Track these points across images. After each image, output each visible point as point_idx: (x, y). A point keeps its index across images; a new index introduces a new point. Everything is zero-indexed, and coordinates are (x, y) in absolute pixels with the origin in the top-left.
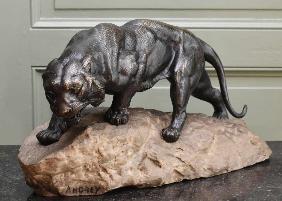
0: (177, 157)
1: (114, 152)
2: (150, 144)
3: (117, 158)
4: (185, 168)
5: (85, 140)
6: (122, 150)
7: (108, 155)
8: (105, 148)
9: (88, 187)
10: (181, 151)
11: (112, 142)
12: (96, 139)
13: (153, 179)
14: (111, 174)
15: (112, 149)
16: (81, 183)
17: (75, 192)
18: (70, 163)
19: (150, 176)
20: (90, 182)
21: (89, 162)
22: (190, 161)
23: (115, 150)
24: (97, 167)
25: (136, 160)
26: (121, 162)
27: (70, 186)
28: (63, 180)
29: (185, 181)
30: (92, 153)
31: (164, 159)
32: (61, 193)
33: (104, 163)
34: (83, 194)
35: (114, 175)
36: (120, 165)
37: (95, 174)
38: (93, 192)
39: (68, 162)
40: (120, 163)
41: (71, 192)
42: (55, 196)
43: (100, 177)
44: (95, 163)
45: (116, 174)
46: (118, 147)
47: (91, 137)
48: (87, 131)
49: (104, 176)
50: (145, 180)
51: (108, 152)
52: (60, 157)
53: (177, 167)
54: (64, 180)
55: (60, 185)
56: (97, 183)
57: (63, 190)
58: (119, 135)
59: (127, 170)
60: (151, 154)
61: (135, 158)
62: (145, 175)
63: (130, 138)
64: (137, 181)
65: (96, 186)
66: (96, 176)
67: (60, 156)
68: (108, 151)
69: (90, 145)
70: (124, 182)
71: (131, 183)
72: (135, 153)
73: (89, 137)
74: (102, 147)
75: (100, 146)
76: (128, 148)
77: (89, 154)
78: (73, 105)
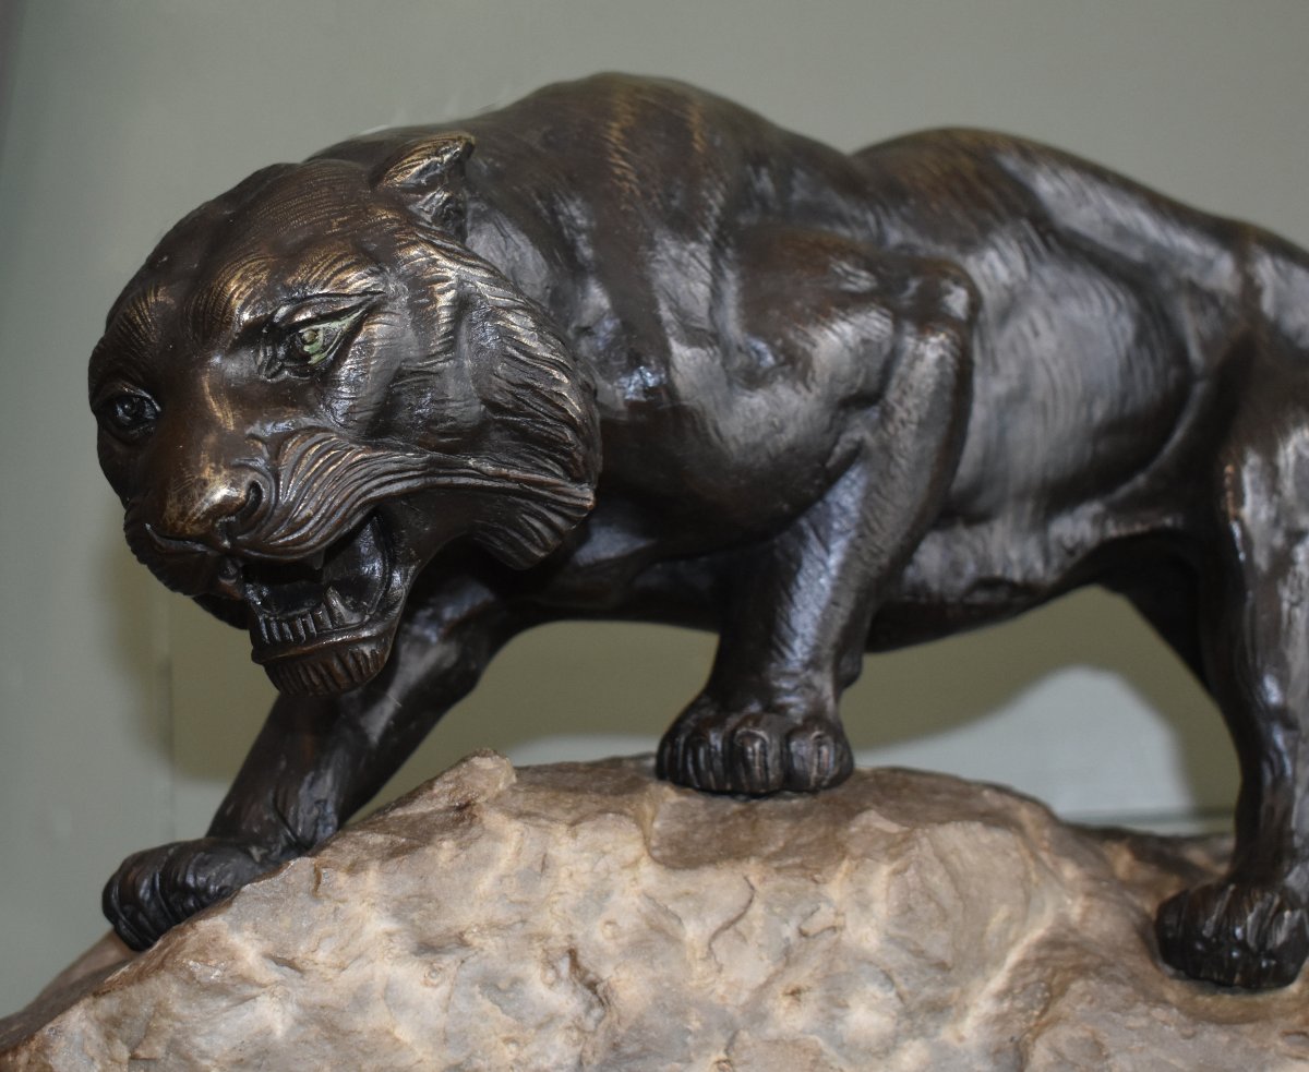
3: (746, 1039)
5: (442, 841)
6: (784, 983)
11: (695, 900)
15: (702, 965)
47: (497, 821)
58: (764, 851)
69: (485, 884)
72: (911, 1034)
73: (473, 818)
74: (599, 923)
75: (578, 910)
76: (842, 966)
77: (489, 985)
78: (279, 452)
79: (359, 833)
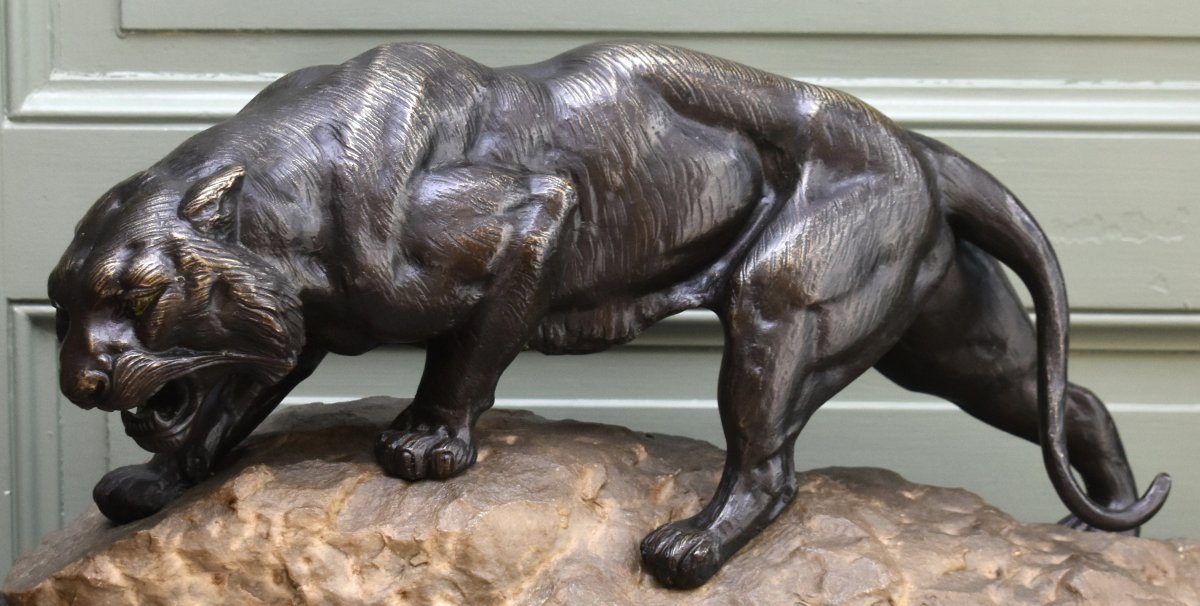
1: (361, 592)
2: (554, 581)
5: (216, 522)
6: (397, 588)
7: (325, 597)
8: (316, 569)
12: (269, 521)
23: (363, 582)
30: (257, 578)
39: (141, 600)
46: (383, 571)
48: (232, 486)
51: (330, 585)
52: (94, 575)
58: (397, 519)
63: (437, 540)
67: (97, 573)
68: (327, 579)
69: (236, 545)
73: (234, 510)
74: (300, 559)
75: (288, 554)
76: (428, 582)
77: (245, 584)
78: (114, 362)
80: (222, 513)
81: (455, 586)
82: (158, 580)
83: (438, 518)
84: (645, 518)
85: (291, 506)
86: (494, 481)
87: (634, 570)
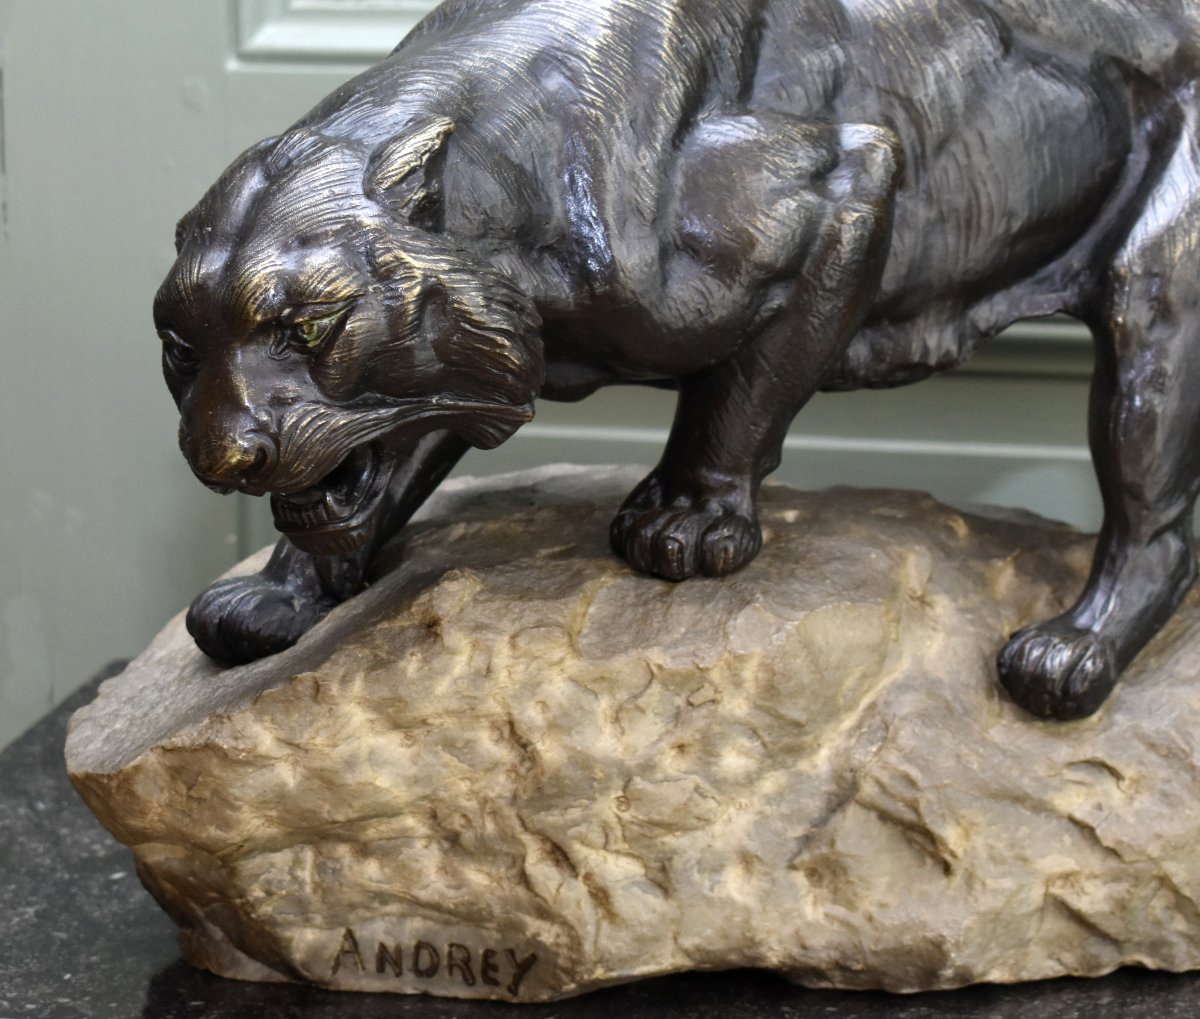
0: (1072, 820)
1: (620, 749)
2: (889, 718)
3: (639, 783)
4: (1120, 889)
5: (412, 654)
6: (672, 739)
7: (570, 758)
8: (555, 718)
9: (465, 948)
10: (1109, 783)
11: (608, 683)
12: (489, 652)
13: (889, 941)
14: (599, 881)
15: (608, 729)
16: (425, 918)
17: (389, 969)
18: (315, 787)
19: (870, 919)
20: (472, 915)
21: (459, 789)
22: (1164, 849)
23: (623, 733)
24: (508, 830)
25: (784, 809)
26: (665, 814)
27: (361, 933)
28: (308, 889)
29: (1132, 977)
30: (468, 735)
31: (973, 824)
32: (300, 969)
33: (549, 808)
34: (438, 990)
35: (624, 888)
36: (658, 831)
37: (502, 870)
38: (495, 983)
39: (299, 777)
40: (656, 817)
41: (364, 968)
42: (274, 980)
43: (530, 894)
44: (492, 800)
45: (635, 883)
46: (650, 715)
47: (456, 638)
48: (430, 600)
49: (554, 892)
50: (836, 939)
51: (577, 741)
52: (233, 743)
53: (1067, 877)
54: (315, 891)
55: (291, 917)
56: (512, 927)
57: (315, 952)
58: (667, 639)
59: (718, 869)
60: (886, 779)
61: (778, 797)
62: (840, 911)
63: (729, 667)
64: (781, 942)
65: (511, 945)
66: (506, 884)
67: (236, 739)
68: (573, 732)
69: (442, 686)
70: (697, 941)
71: (739, 950)
72: (773, 767)
73: (437, 635)
74: (532, 703)
75: (515, 697)
76: (717, 729)
77: (449, 745)
78: (280, 424)
79: (351, 647)
80: (419, 641)
81: (754, 733)
82: (329, 746)
83: (726, 635)
84: (990, 621)
85: (517, 626)
86: (792, 575)
87: (990, 696)
